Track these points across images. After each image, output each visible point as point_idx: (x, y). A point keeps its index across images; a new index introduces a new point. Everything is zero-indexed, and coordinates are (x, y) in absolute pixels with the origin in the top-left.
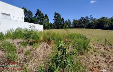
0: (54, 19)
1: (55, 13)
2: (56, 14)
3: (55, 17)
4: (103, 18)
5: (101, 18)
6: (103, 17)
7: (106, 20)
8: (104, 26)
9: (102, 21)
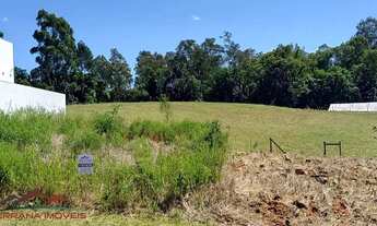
0: (33, 50)
1: (42, 14)
2: (46, 20)
3: (37, 36)
4: (284, 51)
5: (276, 53)
6: (285, 45)
7: (298, 62)
8: (291, 89)
9: (279, 65)
